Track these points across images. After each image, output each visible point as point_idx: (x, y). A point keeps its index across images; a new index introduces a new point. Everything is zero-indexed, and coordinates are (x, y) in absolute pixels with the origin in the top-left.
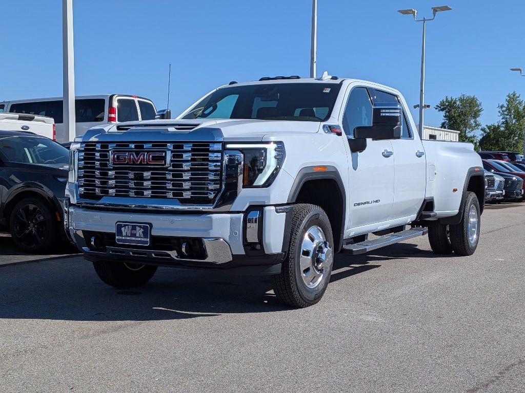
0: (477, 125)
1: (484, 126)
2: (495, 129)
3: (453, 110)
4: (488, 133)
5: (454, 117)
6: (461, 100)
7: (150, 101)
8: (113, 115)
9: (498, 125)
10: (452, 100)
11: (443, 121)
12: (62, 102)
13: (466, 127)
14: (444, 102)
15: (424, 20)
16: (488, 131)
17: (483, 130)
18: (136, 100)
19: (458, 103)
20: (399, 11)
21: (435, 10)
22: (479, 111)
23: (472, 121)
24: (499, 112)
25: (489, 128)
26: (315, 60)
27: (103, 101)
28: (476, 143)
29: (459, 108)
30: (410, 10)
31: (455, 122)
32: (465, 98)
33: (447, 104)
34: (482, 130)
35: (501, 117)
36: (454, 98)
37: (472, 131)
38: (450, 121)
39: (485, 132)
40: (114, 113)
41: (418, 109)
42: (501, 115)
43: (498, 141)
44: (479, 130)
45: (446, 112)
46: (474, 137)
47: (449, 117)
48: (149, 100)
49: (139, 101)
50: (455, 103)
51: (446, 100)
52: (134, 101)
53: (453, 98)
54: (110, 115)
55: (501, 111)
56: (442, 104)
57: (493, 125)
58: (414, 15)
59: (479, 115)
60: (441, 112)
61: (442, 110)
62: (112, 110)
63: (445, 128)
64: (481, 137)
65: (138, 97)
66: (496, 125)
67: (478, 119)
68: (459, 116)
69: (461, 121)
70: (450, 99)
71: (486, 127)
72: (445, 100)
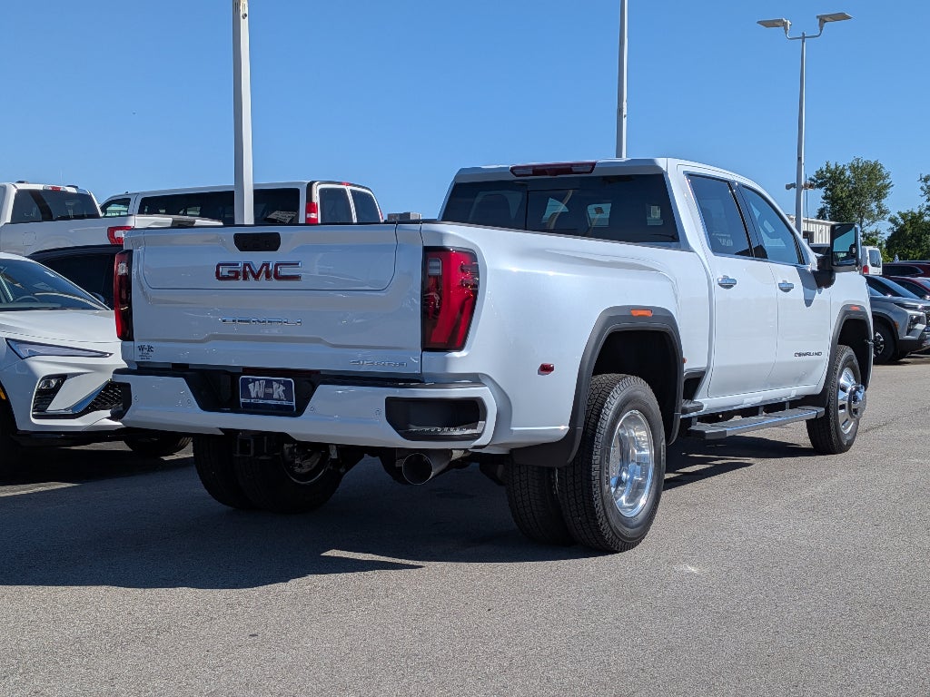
0: (882, 212)
1: (894, 213)
2: (914, 219)
3: (839, 187)
4: (902, 227)
5: (841, 198)
6: (854, 168)
7: (369, 189)
8: (313, 216)
9: (920, 213)
10: (837, 168)
11: (821, 206)
12: (232, 193)
13: (862, 218)
14: (822, 172)
15: (803, 38)
16: (902, 223)
17: (893, 220)
18: (348, 189)
19: (848, 173)
20: (759, 22)
21: (822, 20)
22: (886, 187)
23: (873, 205)
24: (922, 188)
25: (903, 216)
26: (625, 113)
27: (297, 191)
28: (880, 245)
29: (850, 182)
30: (779, 21)
31: (843, 207)
32: (860, 165)
33: (828, 175)
34: (891, 220)
35: (926, 198)
36: (841, 165)
37: (873, 222)
38: (833, 206)
39: (896, 224)
40: (315, 211)
41: (793, 190)
42: (925, 194)
43: (919, 240)
44: (886, 221)
45: (827, 189)
46: (877, 233)
47: (832, 199)
48: (367, 188)
49: (352, 192)
50: (842, 173)
51: (827, 168)
52: (344, 190)
53: (839, 164)
54: (308, 216)
55: (925, 188)
56: (820, 175)
57: (911, 212)
58: (786, 29)
59: (885, 195)
60: (817, 190)
61: (820, 186)
62: (311, 207)
63: (824, 218)
64: (890, 234)
65: (351, 185)
66: (916, 211)
67: (883, 201)
68: (850, 196)
69: (853, 206)
70: (833, 167)
71: (898, 216)
72: (824, 169)
